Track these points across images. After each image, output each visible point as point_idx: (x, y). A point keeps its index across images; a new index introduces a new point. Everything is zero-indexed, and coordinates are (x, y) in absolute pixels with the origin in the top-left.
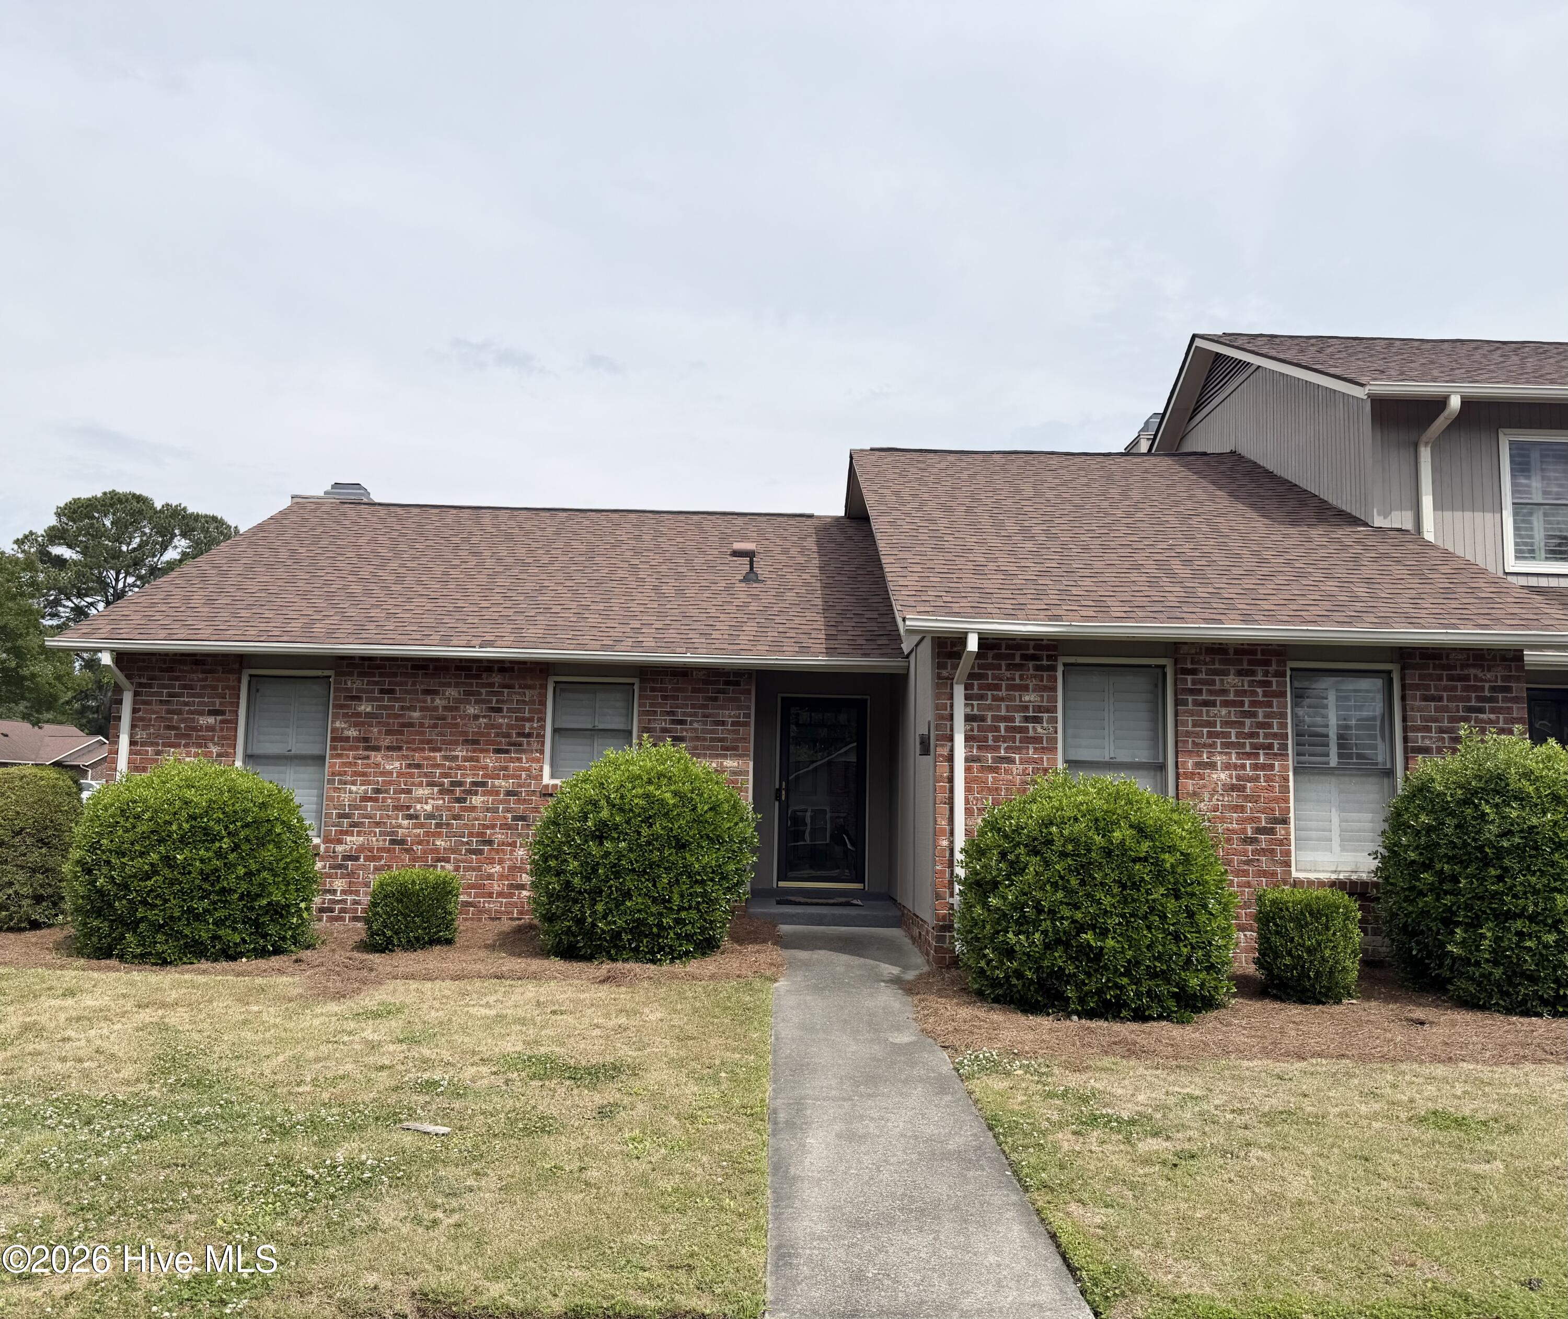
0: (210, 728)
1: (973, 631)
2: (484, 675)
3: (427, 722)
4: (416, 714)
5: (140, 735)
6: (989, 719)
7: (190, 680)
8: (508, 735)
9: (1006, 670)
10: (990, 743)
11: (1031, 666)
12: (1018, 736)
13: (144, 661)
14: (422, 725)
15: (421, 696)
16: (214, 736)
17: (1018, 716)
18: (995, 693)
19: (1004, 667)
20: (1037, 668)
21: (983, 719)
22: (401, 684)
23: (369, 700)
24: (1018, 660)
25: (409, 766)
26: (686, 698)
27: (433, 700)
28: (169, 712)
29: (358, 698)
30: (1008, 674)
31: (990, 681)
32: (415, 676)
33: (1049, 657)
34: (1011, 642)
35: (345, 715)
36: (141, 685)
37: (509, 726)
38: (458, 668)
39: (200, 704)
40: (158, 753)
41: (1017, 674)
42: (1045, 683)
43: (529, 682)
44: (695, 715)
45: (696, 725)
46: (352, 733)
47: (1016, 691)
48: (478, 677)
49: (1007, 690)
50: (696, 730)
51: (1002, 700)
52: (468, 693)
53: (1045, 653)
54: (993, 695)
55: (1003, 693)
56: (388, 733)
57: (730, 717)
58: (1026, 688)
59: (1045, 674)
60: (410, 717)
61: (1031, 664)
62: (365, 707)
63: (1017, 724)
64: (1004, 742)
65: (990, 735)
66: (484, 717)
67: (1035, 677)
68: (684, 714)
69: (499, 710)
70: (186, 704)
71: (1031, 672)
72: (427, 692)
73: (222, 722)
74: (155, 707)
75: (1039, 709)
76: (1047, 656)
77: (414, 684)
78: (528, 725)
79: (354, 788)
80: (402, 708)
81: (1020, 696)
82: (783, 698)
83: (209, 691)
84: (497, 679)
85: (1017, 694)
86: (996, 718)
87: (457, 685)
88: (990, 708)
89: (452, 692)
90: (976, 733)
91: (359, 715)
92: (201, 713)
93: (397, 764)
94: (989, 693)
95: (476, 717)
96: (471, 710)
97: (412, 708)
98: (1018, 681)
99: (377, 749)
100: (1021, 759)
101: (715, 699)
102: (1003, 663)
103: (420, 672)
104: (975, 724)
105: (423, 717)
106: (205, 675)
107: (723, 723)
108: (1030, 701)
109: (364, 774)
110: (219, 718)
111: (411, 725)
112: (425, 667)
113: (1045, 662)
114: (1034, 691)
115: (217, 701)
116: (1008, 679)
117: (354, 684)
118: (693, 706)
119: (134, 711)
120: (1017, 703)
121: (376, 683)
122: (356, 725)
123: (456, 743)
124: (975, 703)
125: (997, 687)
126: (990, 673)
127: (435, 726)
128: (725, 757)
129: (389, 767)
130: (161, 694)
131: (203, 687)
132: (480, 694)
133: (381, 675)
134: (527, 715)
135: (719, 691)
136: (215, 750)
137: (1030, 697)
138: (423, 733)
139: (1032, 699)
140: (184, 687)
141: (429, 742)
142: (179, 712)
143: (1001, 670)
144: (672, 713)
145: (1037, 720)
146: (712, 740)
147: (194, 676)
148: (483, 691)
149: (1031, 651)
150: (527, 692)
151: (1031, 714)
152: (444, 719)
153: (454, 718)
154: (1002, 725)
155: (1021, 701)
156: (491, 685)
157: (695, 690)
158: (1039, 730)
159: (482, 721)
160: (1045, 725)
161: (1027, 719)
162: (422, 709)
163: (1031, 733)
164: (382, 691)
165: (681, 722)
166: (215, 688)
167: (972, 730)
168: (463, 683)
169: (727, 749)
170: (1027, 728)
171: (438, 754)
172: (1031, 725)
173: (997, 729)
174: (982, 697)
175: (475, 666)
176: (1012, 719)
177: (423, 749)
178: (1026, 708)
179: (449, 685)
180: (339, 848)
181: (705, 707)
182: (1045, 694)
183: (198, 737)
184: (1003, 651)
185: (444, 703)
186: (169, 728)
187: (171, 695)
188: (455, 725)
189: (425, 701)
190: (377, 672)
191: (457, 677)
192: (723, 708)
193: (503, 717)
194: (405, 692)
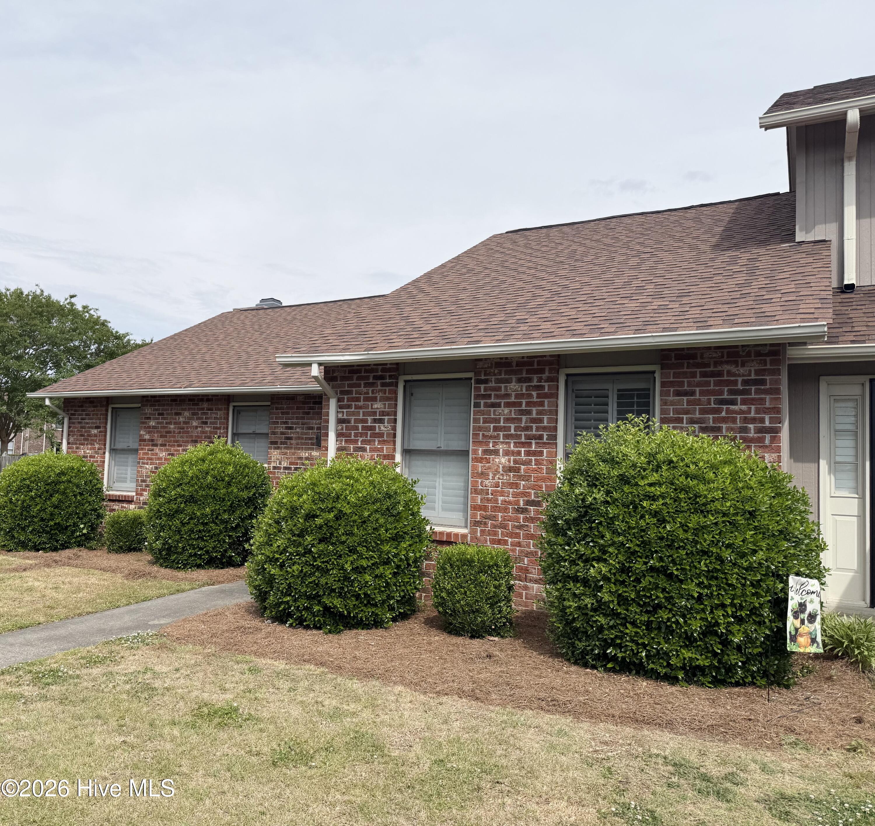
0: (95, 436)
1: (315, 362)
2: (200, 403)
3: (176, 430)
4: (172, 426)
5: (72, 439)
6: (353, 422)
7: (89, 411)
9: (364, 387)
10: (353, 438)
11: (379, 384)
12: (369, 432)
13: (73, 402)
14: (174, 432)
15: (174, 417)
16: (97, 439)
17: (370, 419)
18: (357, 403)
19: (363, 386)
20: (383, 385)
21: (348, 421)
22: (166, 410)
23: (154, 419)
24: (371, 380)
25: (169, 454)
26: (293, 413)
27: (179, 418)
28: (82, 427)
29: (149, 418)
30: (365, 390)
31: (354, 395)
32: (171, 405)
33: (391, 377)
34: (367, 367)
35: (145, 427)
36: (72, 414)
37: (210, 432)
38: (190, 400)
39: (92, 423)
40: (77, 448)
41: (371, 389)
42: (387, 395)
43: (220, 407)
44: (297, 423)
45: (298, 430)
46: (147, 437)
47: (369, 401)
48: (197, 405)
49: (364, 401)
50: (298, 432)
51: (361, 408)
52: (193, 414)
53: (388, 374)
54: (355, 405)
55: (361, 403)
56: (161, 436)
57: (316, 424)
58: (374, 399)
59: (387, 389)
60: (170, 428)
61: (379, 382)
62: (152, 423)
63: (369, 424)
64: (361, 437)
65: (353, 432)
66: (200, 427)
67: (381, 390)
68: (292, 423)
69: (206, 423)
70: (87, 423)
71: (379, 388)
72: (177, 414)
73: (100, 432)
74: (77, 425)
75: (383, 413)
76: (389, 376)
77: (171, 410)
78: (218, 431)
79: (147, 466)
80: (167, 423)
81: (372, 405)
83: (95, 416)
84: (205, 405)
85: (370, 403)
86: (356, 421)
87: (189, 409)
88: (353, 414)
89: (187, 414)
90: (344, 431)
91: (149, 427)
92: (92, 428)
93: (164, 454)
94: (353, 403)
95: (197, 427)
96: (195, 424)
97: (170, 423)
98: (370, 395)
99: (156, 445)
100: (370, 448)
101: (308, 413)
102: (362, 383)
103: (174, 403)
104: (344, 425)
105: (175, 428)
106: (94, 409)
107: (312, 428)
108: (377, 408)
109: (151, 459)
110: (98, 430)
111: (170, 432)
113: (388, 381)
114: (380, 401)
115: (99, 421)
116: (365, 393)
117: (148, 410)
118: (297, 418)
119: (69, 427)
120: (370, 410)
121: (157, 410)
122: (149, 432)
123: (187, 442)
124: (345, 410)
125: (358, 400)
126: (354, 389)
127: (180, 433)
128: (313, 449)
129: (161, 455)
130: (78, 419)
131: (93, 415)
132: (198, 414)
133: (159, 405)
134: (218, 426)
135: (311, 408)
136: (97, 446)
137: (378, 405)
138: (174, 437)
139: (379, 407)
140: (87, 415)
141: (177, 441)
142: (85, 428)
143: (360, 387)
144: (286, 423)
145: (381, 421)
146: (306, 439)
147: (90, 409)
148: (200, 412)
149: (380, 373)
150: (218, 412)
151: (378, 417)
152: (183, 429)
153: (187, 428)
154: (360, 425)
155: (372, 408)
156: (203, 409)
157: (298, 408)
158: (382, 428)
159: (199, 429)
160: (386, 424)
161: (375, 421)
162: (175, 423)
163: (377, 430)
164: (159, 414)
165: (291, 428)
166: (97, 415)
167: (342, 429)
168: (191, 408)
170: (375, 426)
171: (181, 448)
172: (377, 425)
173: (357, 428)
174: (349, 407)
175: (196, 398)
176: (366, 421)
177: (174, 445)
178: (374, 413)
179: (185, 410)
180: (141, 498)
181: (303, 418)
182: (387, 403)
183: (92, 440)
184: (363, 374)
185: (184, 419)
186: (82, 435)
187: (82, 419)
188: (188, 432)
189: (176, 419)
190: (157, 403)
191: (189, 405)
192: (312, 419)
193: (208, 427)
194: (168, 414)
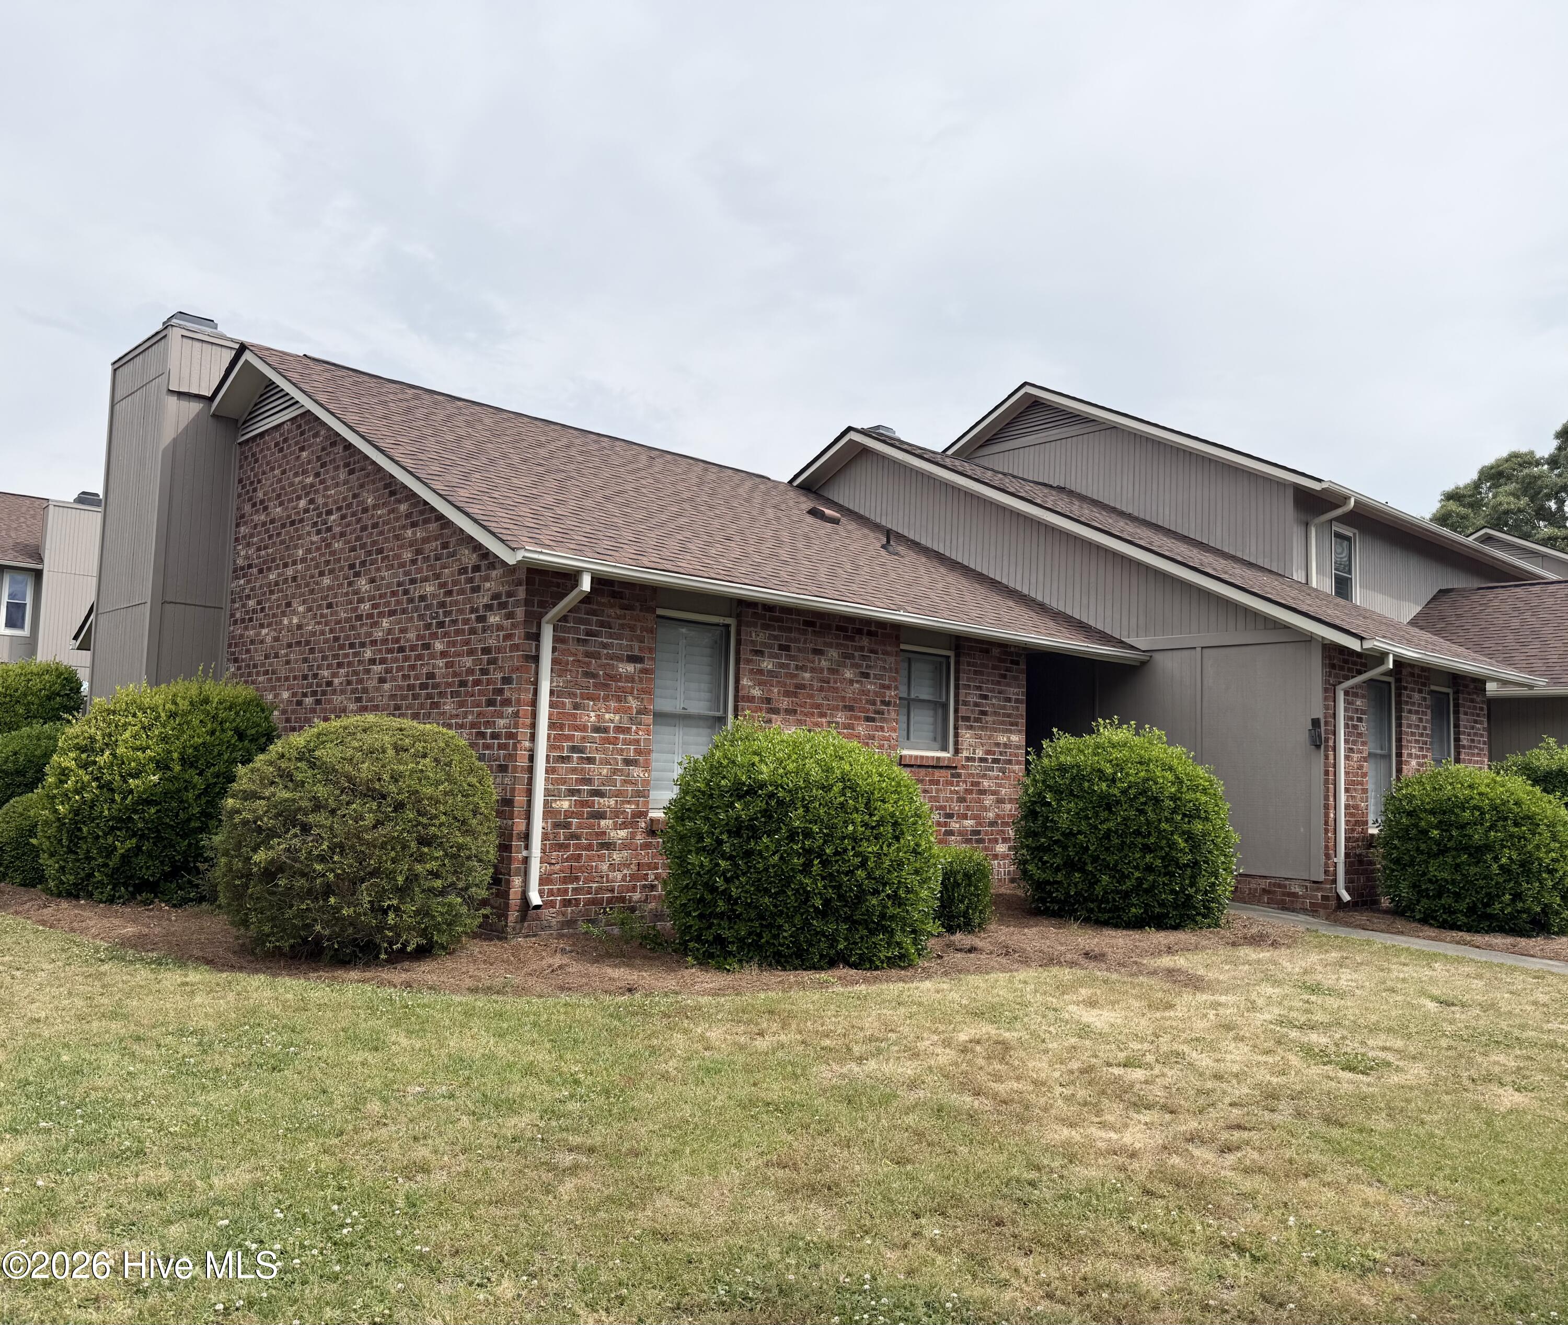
0: (630, 679)
2: (857, 637)
3: (816, 684)
4: (807, 675)
5: (556, 682)
7: (609, 616)
8: (874, 703)
12: (1355, 732)
14: (811, 687)
15: (811, 656)
16: (633, 688)
17: (1355, 716)
22: (796, 641)
23: (772, 656)
26: (989, 674)
27: (820, 661)
28: (588, 655)
29: (762, 654)
32: (804, 632)
35: (749, 671)
37: (876, 693)
38: (836, 628)
39: (617, 647)
40: (576, 706)
42: (1363, 691)
43: (889, 649)
44: (994, 691)
45: (994, 701)
46: (756, 692)
48: (852, 639)
49: (1352, 696)
50: (994, 705)
52: (846, 656)
55: (1350, 699)
56: (787, 694)
57: (1013, 694)
58: (1357, 695)
60: (803, 679)
62: (767, 664)
63: (1355, 723)
64: (1351, 736)
66: (857, 682)
68: (987, 689)
69: (866, 676)
70: (605, 646)
72: (813, 651)
73: (641, 671)
74: (572, 647)
75: (1362, 712)
77: (805, 642)
78: (888, 693)
80: (797, 668)
81: (1356, 701)
83: (627, 632)
84: (865, 642)
87: (838, 646)
89: (834, 653)
91: (761, 672)
92: (620, 659)
95: (851, 682)
96: (848, 674)
97: (803, 668)
99: (775, 711)
100: (1356, 749)
101: (1005, 676)
103: (810, 629)
105: (812, 679)
106: (623, 612)
107: (1010, 700)
110: (638, 666)
111: (803, 687)
112: (811, 624)
114: (1360, 698)
115: (636, 645)
117: (758, 636)
118: (993, 682)
120: (1355, 707)
121: (774, 638)
122: (757, 683)
123: (836, 708)
127: (821, 689)
128: (1011, 732)
130: (577, 631)
131: (622, 626)
132: (853, 657)
133: (781, 629)
134: (887, 682)
135: (1008, 669)
136: (634, 703)
138: (811, 697)
139: (1360, 704)
140: (602, 624)
141: (818, 706)
142: (596, 656)
144: (979, 688)
145: (1361, 720)
146: (1005, 715)
147: (611, 611)
148: (856, 654)
150: (887, 658)
152: (829, 682)
153: (835, 681)
155: (1356, 705)
156: (862, 649)
157: (994, 667)
159: (856, 686)
161: (1358, 719)
162: (813, 670)
163: (1359, 730)
164: (781, 648)
165: (985, 697)
166: (632, 629)
168: (842, 645)
169: (1012, 724)
171: (824, 720)
175: (851, 627)
176: (1353, 719)
177: (812, 714)
179: (830, 645)
181: (999, 683)
183: (618, 689)
185: (828, 664)
186: (587, 674)
187: (589, 633)
188: (836, 690)
189: (813, 662)
190: (776, 624)
191: (838, 637)
192: (1008, 685)
193: (871, 683)
194: (799, 650)
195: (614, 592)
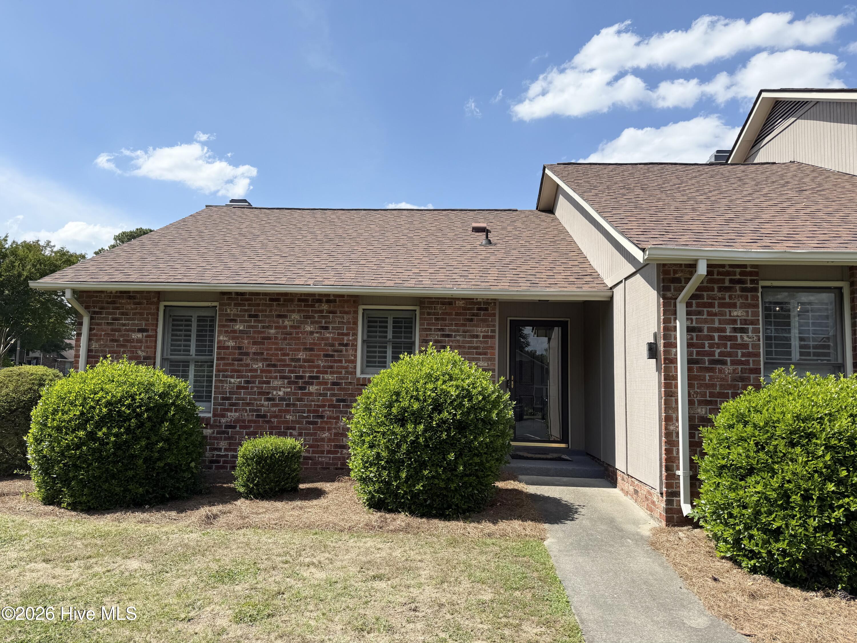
0: (139, 341)
1: (704, 258)
2: (317, 305)
3: (279, 336)
4: (273, 331)
5: (95, 346)
6: (705, 330)
7: (126, 309)
8: (333, 345)
9: (718, 292)
10: (707, 349)
11: (737, 288)
12: (729, 343)
13: (97, 297)
14: (276, 338)
15: (275, 319)
16: (142, 346)
17: (728, 327)
18: (710, 309)
19: (716, 289)
20: (743, 290)
21: (700, 330)
22: (262, 311)
23: (242, 322)
24: (727, 284)
25: (268, 366)
26: (452, 320)
27: (283, 322)
28: (112, 330)
29: (235, 321)
30: (719, 295)
31: (705, 300)
32: (271, 305)
33: (752, 281)
34: (721, 269)
35: (226, 332)
36: (95, 313)
37: (334, 339)
38: (300, 300)
39: (133, 325)
41: (727, 295)
42: (749, 301)
44: (458, 331)
45: (458, 338)
46: (231, 344)
47: (727, 308)
48: (313, 306)
49: (719, 307)
50: (458, 341)
51: (715, 315)
52: (306, 317)
53: (749, 278)
54: (708, 312)
55: (716, 310)
56: (255, 343)
57: (482, 332)
58: (734, 306)
59: (749, 294)
60: (269, 333)
61: (738, 287)
62: (239, 327)
63: (728, 334)
64: (718, 348)
65: (706, 342)
66: (317, 333)
67: (741, 296)
68: (450, 330)
69: (327, 328)
70: (124, 325)
71: (738, 293)
72: (279, 316)
73: (147, 337)
74: (104, 327)
75: (745, 322)
76: (751, 280)
77: (271, 311)
78: (346, 338)
79: (232, 380)
80: (263, 327)
81: (730, 312)
82: (510, 320)
83: (138, 316)
84: (325, 307)
85: (727, 310)
86: (710, 329)
87: (299, 311)
88: (706, 321)
89: (295, 316)
90: (695, 341)
91: (235, 332)
92: (134, 331)
93: (260, 365)
94: (705, 310)
95: (312, 333)
96: (308, 328)
97: (269, 327)
98: (727, 300)
99: (247, 354)
100: (731, 361)
101: (471, 320)
102: (716, 286)
103: (275, 303)
104: (694, 334)
105: (277, 333)
106: (135, 306)
107: (477, 336)
108: (738, 316)
109: (238, 371)
110: (145, 334)
111: (269, 338)
112: (278, 300)
113: (749, 285)
114: (741, 307)
115: (144, 323)
116: (720, 299)
117: (232, 311)
118: (456, 325)
119: (91, 329)
120: (728, 317)
121: (246, 311)
122: (233, 338)
123: (299, 350)
124: (694, 317)
125: (711, 305)
126: (705, 294)
127: (285, 339)
128: (478, 359)
129: (255, 366)
130: (107, 319)
131: (134, 314)
132: (314, 317)
133: (250, 305)
134: (345, 331)
135: (473, 315)
136: (142, 354)
137: (738, 313)
138: (277, 344)
139: (739, 314)
140: (122, 314)
141: (281, 350)
142: (119, 330)
143: (713, 291)
144: (442, 330)
145: (743, 330)
146: (470, 348)
147: (129, 307)
148: (316, 315)
149: (738, 277)
150: (345, 316)
151: (739, 326)
152: (291, 334)
153: (297, 333)
154: (716, 335)
155: (730, 316)
156: (322, 311)
157: (457, 314)
158: (746, 338)
159: (316, 335)
160: (750, 334)
161: (735, 330)
162: (276, 328)
163: (739, 341)
164: (250, 316)
165: (449, 336)
166: (141, 314)
167: (692, 339)
168: (303, 310)
169: (480, 354)
170: (736, 337)
171: (287, 358)
172: (739, 335)
173: (712, 338)
174: (699, 313)
175: (310, 299)
176: (724, 330)
177: (277, 355)
178: (734, 322)
179: (293, 311)
180: (223, 420)
181: (464, 325)
182: (750, 310)
183: (132, 347)
184: (715, 277)
185: (291, 323)
186: (112, 340)
187: (114, 319)
188: (299, 338)
189: (278, 323)
190: (246, 303)
191: (299, 306)
192: (477, 326)
193: (330, 333)
194: (266, 316)
195: (130, 296)
